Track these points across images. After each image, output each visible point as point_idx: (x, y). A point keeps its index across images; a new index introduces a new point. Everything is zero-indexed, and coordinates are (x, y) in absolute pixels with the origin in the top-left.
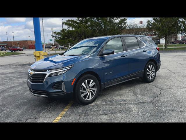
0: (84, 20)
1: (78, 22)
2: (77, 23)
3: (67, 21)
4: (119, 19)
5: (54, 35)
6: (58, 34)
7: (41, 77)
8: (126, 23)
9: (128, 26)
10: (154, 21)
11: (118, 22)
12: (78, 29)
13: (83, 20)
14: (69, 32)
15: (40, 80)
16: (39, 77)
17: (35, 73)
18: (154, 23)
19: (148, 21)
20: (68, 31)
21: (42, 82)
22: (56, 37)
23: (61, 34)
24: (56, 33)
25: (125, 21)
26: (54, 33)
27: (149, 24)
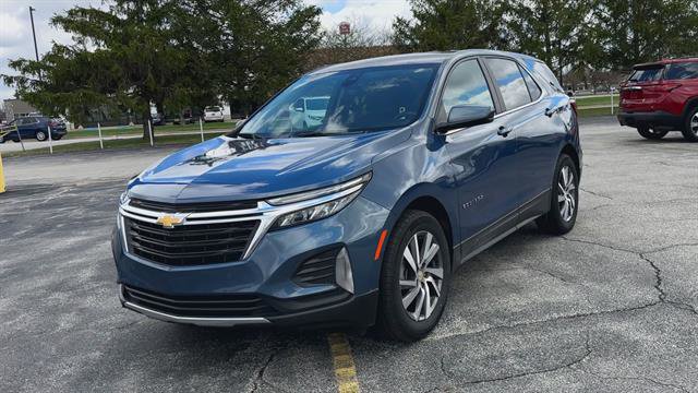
0: (145, 8)
1: (119, 17)
2: (117, 22)
3: (71, 13)
4: (289, 9)
5: (17, 73)
6: (34, 67)
7: (227, 236)
8: (318, 24)
9: (324, 38)
10: (419, 23)
11: (287, 20)
12: (124, 47)
13: (140, 10)
14: (82, 57)
15: (223, 247)
16: (217, 237)
17: (188, 220)
18: (418, 28)
19: (399, 20)
20: (77, 54)
21: (237, 257)
22: (22, 81)
23: (47, 68)
24: (23, 66)
25: (316, 19)
26: (15, 64)
27: (402, 32)
